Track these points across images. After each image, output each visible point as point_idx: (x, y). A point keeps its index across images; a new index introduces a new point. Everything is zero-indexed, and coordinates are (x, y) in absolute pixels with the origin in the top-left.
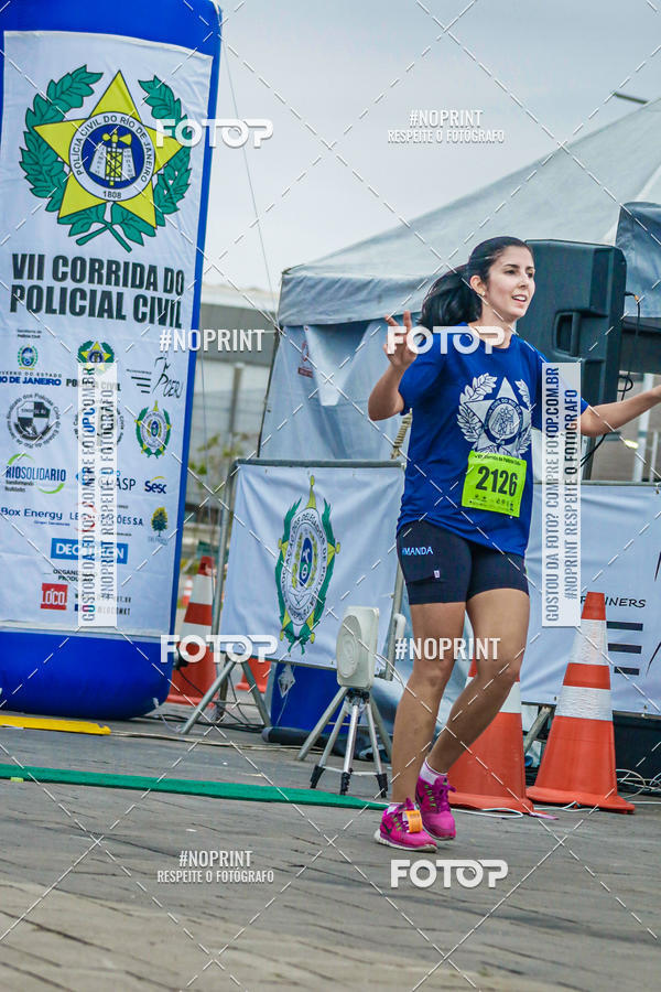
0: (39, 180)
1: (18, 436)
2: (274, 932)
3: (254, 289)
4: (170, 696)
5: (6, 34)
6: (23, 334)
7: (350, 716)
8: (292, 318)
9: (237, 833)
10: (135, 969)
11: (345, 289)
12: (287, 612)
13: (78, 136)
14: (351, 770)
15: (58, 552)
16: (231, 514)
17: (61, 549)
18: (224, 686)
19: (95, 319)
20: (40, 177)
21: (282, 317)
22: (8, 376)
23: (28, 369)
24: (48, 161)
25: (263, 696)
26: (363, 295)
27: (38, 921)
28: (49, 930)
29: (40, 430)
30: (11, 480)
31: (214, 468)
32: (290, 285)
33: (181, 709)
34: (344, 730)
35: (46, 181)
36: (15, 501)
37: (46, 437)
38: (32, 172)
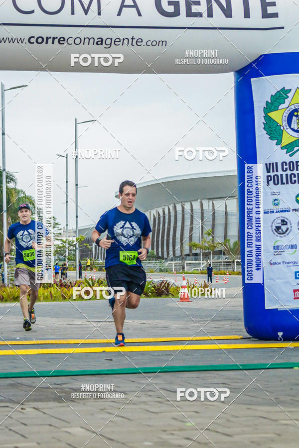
0: (272, 134)
1: (276, 234)
5: (252, 79)
6: (273, 194)
13: (285, 114)
15: (298, 277)
20: (272, 132)
22: (269, 211)
23: (277, 207)
24: (274, 126)
29: (284, 230)
30: (275, 251)
35: (275, 134)
36: (278, 259)
37: (287, 233)
38: (268, 131)
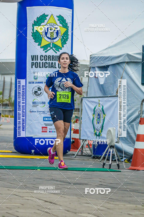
1: (35, 95)
2: (96, 199)
3: (84, 60)
4: (71, 150)
5: (27, 8)
6: (34, 73)
7: (110, 152)
8: (93, 66)
9: (87, 178)
10: (67, 209)
11: (104, 59)
12: (95, 130)
14: (111, 163)
15: (45, 120)
16: (82, 109)
17: (45, 119)
18: (83, 147)
19: (50, 69)
20: (36, 38)
21: (90, 66)
22: (32, 82)
23: (36, 80)
24: (38, 35)
25: (91, 148)
26: (108, 59)
27: (45, 200)
28: (47, 202)
29: (39, 93)
30: (34, 105)
31: (77, 99)
32: (92, 59)
33: (73, 152)
34: (109, 155)
35: (37, 39)
36: (35, 109)
37: (41, 95)
38: (34, 37)
